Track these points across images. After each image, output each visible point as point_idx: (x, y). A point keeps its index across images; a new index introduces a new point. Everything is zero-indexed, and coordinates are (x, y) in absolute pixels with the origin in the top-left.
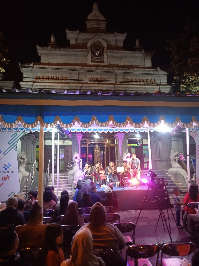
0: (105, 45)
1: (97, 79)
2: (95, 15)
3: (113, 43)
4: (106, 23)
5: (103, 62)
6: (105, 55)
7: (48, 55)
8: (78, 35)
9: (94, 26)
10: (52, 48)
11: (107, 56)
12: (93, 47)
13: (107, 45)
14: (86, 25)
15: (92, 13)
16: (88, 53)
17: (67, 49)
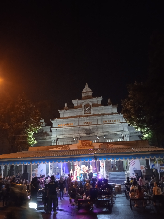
0: (91, 104)
1: (88, 122)
2: (86, 89)
3: (96, 102)
4: (92, 92)
5: (90, 113)
6: (91, 109)
7: (64, 113)
8: (78, 101)
9: (86, 95)
10: (65, 110)
11: (92, 110)
12: (85, 106)
13: (93, 104)
14: (82, 95)
15: (85, 89)
16: (83, 110)
17: (72, 110)
